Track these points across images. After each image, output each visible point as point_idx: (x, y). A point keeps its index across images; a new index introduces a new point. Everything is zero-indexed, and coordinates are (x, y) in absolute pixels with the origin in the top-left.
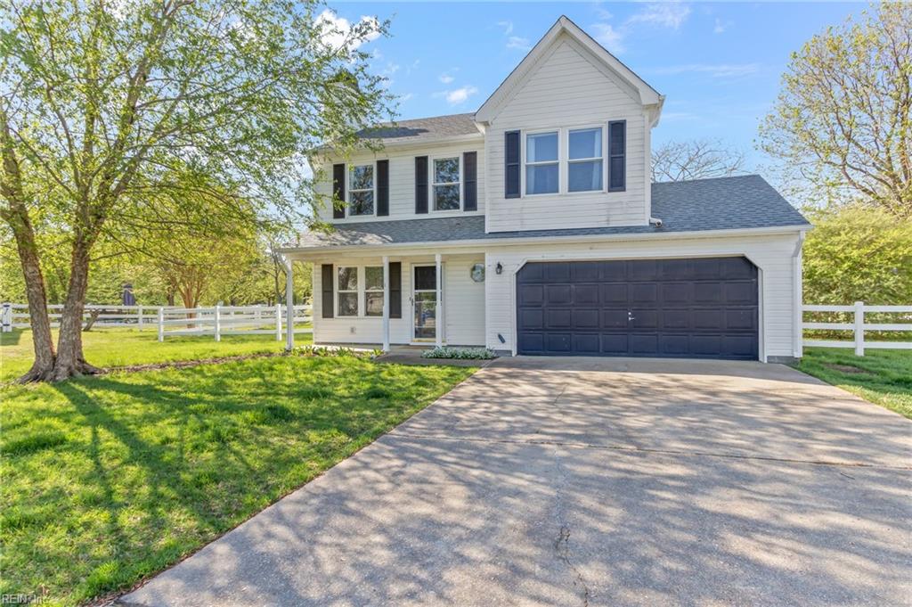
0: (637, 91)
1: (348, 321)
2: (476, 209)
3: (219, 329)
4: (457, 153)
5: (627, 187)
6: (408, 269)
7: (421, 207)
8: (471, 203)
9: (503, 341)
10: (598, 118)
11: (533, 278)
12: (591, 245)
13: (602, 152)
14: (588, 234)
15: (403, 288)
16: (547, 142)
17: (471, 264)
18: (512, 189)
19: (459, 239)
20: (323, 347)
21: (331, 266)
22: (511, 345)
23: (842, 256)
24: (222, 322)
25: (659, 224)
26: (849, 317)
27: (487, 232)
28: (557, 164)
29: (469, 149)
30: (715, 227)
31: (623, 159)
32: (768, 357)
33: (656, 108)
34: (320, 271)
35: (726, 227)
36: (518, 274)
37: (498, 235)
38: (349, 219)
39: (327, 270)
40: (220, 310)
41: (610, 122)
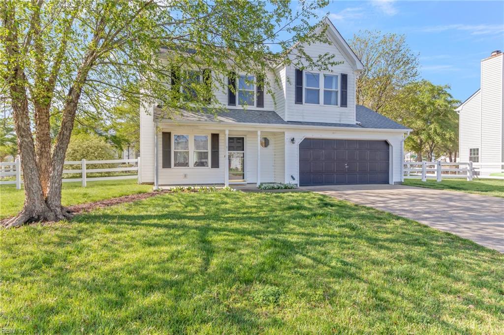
5: (348, 105)
7: (232, 102)
8: (260, 103)
10: (337, 71)
11: (307, 146)
12: (334, 132)
13: (338, 87)
18: (299, 100)
21: (169, 134)
22: (297, 181)
25: (359, 124)
27: (286, 120)
28: (319, 90)
31: (346, 92)
36: (300, 144)
37: (293, 123)
41: (341, 74)
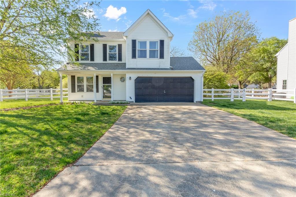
0: (167, 32)
1: (81, 94)
2: (122, 61)
3: (27, 97)
4: (116, 44)
5: (164, 58)
6: (101, 78)
7: (105, 59)
8: (120, 59)
9: (131, 99)
10: (157, 39)
11: (139, 81)
12: (156, 73)
13: (158, 48)
14: (155, 70)
15: (99, 84)
17: (120, 77)
18: (134, 56)
19: (119, 69)
20: (75, 102)
21: (74, 76)
22: (133, 100)
23: (207, 77)
24: (28, 94)
25: (172, 68)
26: (210, 92)
27: (126, 68)
28: (146, 50)
29: (120, 43)
30: (185, 70)
31: (163, 50)
32: (196, 101)
33: (171, 38)
34: (71, 78)
35: (188, 69)
36: (135, 80)
37: (130, 69)
38: (81, 62)
39: (73, 77)
40: (27, 90)
41: (160, 40)
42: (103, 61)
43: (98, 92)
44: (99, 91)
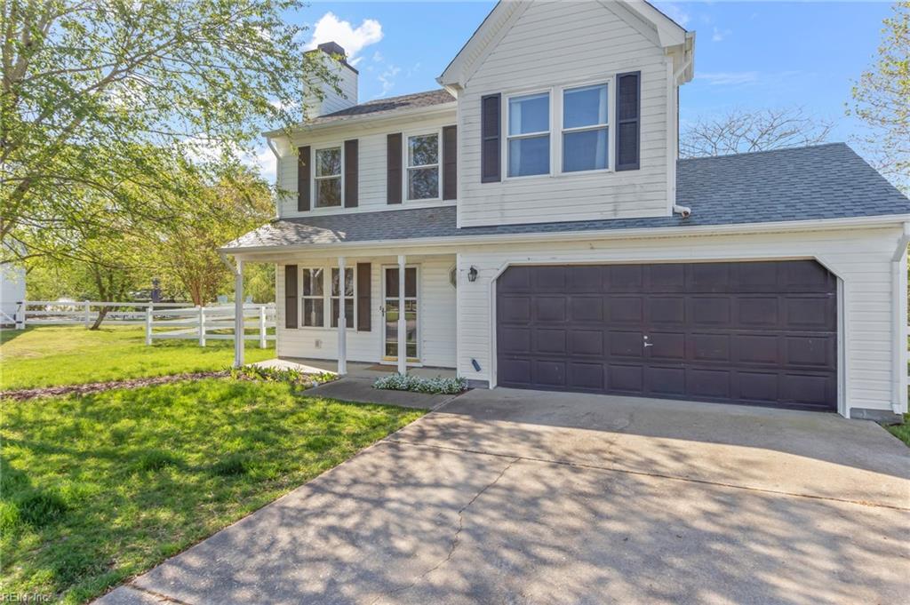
0: (655, 29)
1: (312, 333)
4: (435, 128)
5: (642, 162)
6: (379, 271)
7: (394, 195)
9: (478, 368)
10: (602, 71)
13: (608, 117)
14: (586, 228)
15: (372, 295)
16: (536, 107)
17: (450, 266)
18: (491, 172)
22: (489, 374)
25: (686, 213)
27: (459, 227)
28: (548, 136)
29: (448, 122)
31: (636, 125)
32: (852, 410)
33: (683, 50)
34: (284, 273)
35: (785, 217)
36: (498, 280)
38: (316, 212)
39: (291, 271)
41: (618, 75)
42: (389, 203)
43: (369, 329)
44: (372, 325)
